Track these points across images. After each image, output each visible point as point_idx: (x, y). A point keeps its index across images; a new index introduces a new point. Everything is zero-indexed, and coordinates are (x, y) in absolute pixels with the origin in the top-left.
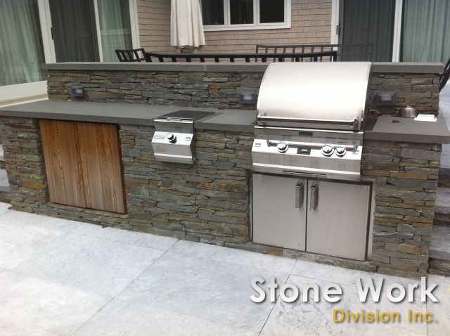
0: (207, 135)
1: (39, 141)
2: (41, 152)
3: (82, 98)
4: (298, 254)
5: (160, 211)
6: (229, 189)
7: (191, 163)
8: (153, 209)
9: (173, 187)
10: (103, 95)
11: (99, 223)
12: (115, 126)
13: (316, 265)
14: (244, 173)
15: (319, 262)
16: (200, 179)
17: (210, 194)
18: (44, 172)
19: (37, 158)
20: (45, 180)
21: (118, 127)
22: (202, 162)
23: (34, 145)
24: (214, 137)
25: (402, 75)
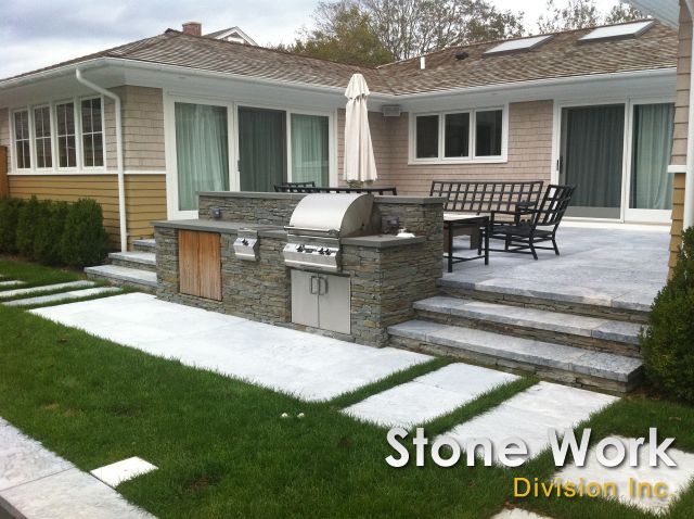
0: (266, 241)
1: (177, 245)
2: (177, 254)
3: (218, 218)
4: (314, 330)
5: (240, 298)
6: (277, 280)
7: (254, 259)
8: (236, 297)
9: (248, 279)
10: (231, 216)
11: (205, 308)
12: (218, 233)
13: (323, 338)
14: (284, 269)
15: (324, 335)
16: (261, 273)
17: (267, 284)
18: (178, 270)
19: (174, 258)
20: (178, 276)
21: (220, 234)
22: (263, 260)
23: (173, 248)
24: (269, 242)
25: (402, 205)
